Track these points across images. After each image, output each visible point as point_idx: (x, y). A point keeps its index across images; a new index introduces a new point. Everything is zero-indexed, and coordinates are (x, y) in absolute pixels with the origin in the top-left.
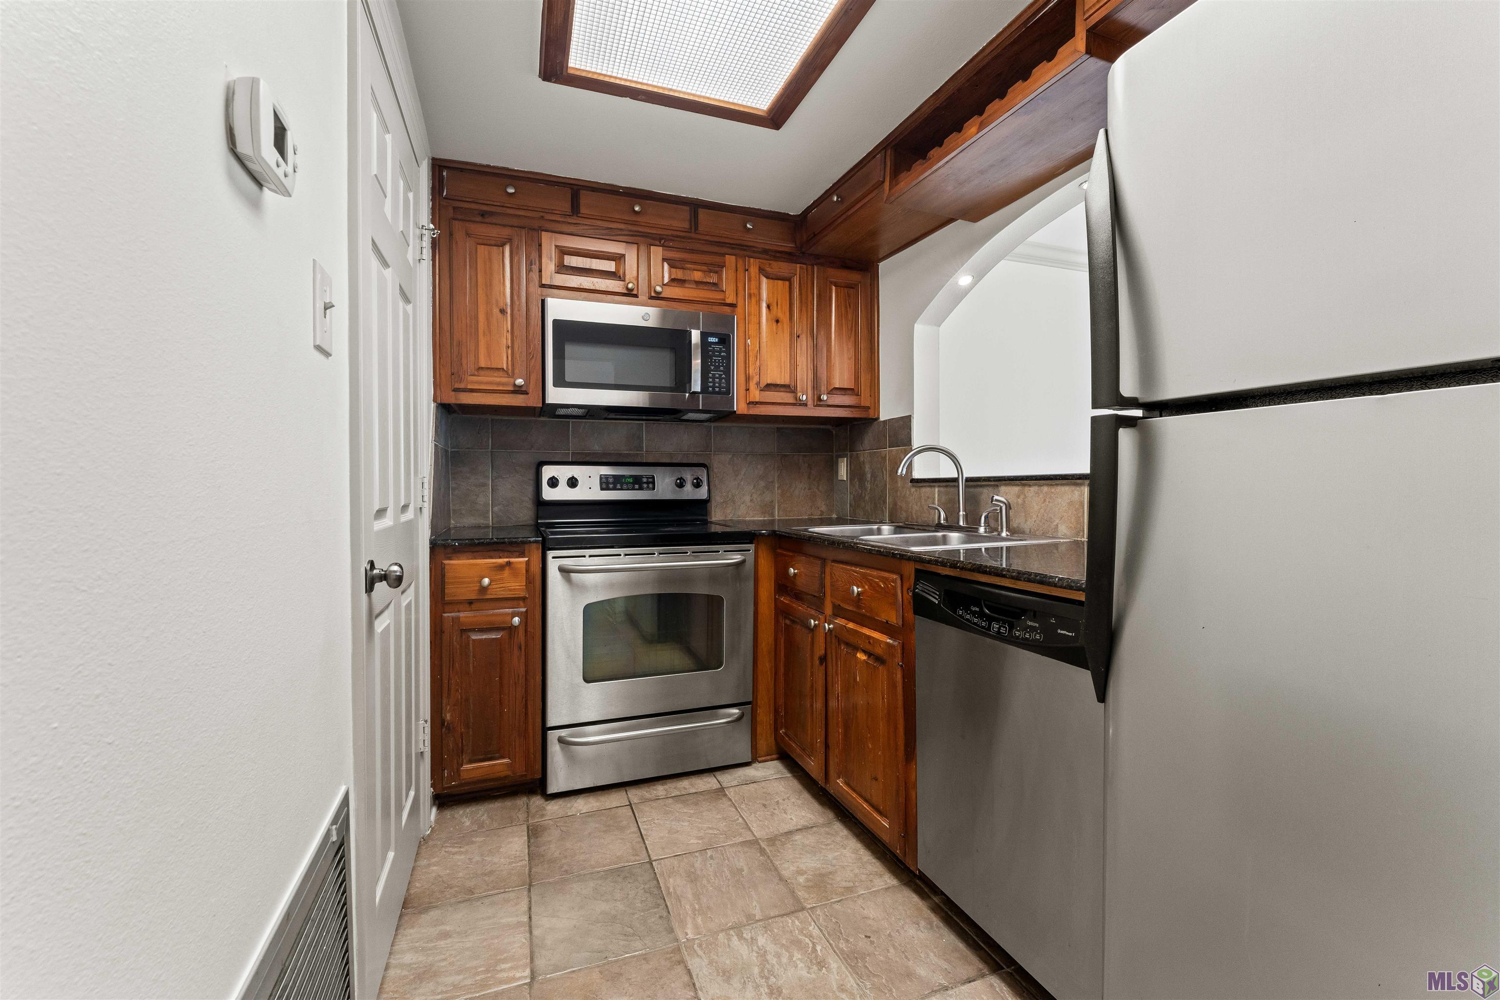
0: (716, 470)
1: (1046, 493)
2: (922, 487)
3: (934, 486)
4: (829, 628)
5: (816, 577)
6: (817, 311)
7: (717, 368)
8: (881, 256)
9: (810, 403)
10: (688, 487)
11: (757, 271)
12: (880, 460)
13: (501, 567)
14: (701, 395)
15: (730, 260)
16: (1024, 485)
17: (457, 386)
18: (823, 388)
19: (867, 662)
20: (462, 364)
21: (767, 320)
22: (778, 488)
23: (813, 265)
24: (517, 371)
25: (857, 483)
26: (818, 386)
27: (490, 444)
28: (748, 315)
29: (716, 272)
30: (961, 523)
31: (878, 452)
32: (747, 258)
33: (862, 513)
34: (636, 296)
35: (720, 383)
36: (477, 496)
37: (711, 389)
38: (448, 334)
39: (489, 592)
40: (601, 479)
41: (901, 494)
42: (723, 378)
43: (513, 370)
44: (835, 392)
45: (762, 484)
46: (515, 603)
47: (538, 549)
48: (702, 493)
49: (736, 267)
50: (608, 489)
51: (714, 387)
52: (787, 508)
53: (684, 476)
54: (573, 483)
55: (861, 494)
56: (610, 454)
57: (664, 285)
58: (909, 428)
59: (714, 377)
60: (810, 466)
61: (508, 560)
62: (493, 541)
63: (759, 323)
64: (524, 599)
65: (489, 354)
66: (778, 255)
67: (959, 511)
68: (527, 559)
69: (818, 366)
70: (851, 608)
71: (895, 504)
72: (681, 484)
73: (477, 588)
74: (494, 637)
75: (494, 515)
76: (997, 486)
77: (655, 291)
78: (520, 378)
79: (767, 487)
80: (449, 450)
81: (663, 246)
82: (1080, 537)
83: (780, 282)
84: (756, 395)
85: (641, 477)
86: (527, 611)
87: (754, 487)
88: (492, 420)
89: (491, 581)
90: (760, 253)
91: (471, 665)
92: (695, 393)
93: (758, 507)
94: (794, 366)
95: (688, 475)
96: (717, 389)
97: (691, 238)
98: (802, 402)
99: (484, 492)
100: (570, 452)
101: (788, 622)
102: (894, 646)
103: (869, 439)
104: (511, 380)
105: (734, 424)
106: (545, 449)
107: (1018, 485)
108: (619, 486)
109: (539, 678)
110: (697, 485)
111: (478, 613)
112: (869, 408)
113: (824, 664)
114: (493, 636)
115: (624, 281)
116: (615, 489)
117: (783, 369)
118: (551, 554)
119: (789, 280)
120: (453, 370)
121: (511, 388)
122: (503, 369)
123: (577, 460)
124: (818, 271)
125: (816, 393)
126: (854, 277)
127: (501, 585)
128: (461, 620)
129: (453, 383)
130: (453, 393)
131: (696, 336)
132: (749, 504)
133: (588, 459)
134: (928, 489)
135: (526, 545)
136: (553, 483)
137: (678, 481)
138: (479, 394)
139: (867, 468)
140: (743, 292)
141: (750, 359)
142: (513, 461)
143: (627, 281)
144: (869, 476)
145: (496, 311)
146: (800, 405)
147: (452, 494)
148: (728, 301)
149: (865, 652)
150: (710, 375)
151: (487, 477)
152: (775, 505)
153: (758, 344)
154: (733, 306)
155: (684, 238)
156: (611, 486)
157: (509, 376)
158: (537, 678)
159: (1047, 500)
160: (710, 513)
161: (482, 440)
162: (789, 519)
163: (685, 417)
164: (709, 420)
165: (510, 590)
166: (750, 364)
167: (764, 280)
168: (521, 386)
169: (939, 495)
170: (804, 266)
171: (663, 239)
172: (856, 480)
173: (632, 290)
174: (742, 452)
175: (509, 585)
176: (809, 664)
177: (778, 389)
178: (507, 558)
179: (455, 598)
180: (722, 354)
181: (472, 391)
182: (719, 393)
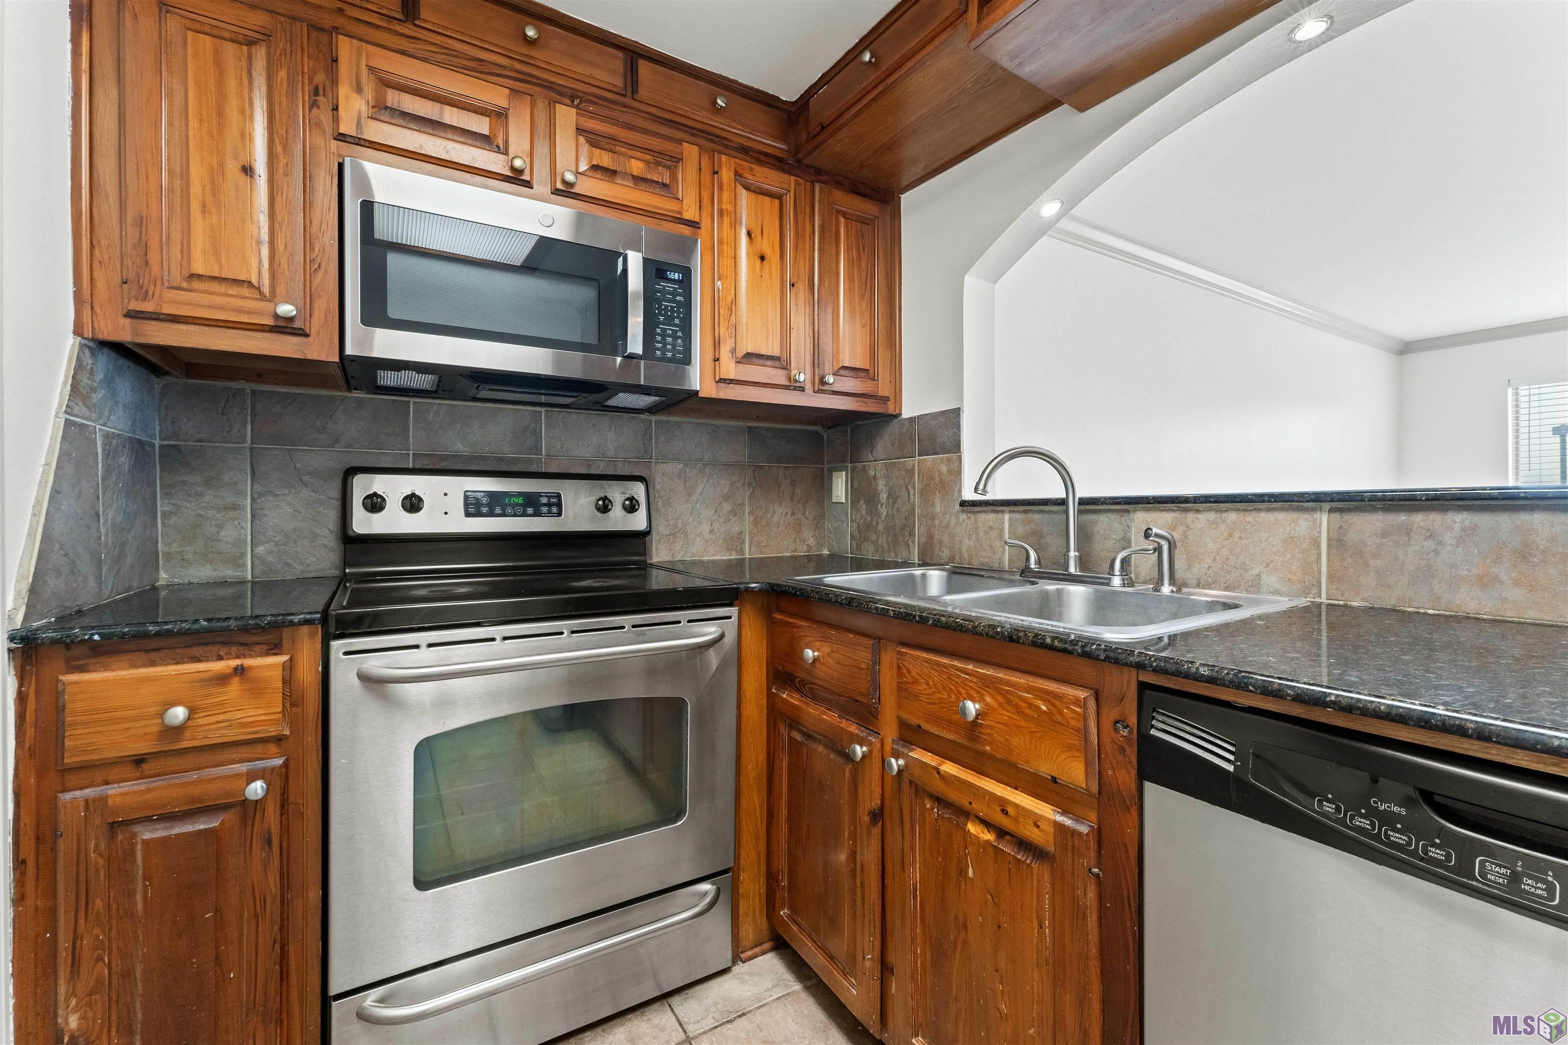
0: (658, 487)
1: (1233, 523)
2: (979, 512)
3: (1003, 512)
4: (899, 766)
5: (862, 669)
6: (820, 250)
7: (669, 321)
8: (905, 182)
9: (808, 387)
10: (617, 511)
11: (733, 176)
12: (904, 473)
13: (222, 679)
14: (642, 362)
15: (691, 152)
16: (1187, 510)
17: (134, 306)
18: (828, 367)
19: (995, 847)
20: (147, 263)
21: (748, 254)
22: (750, 513)
23: (813, 182)
24: (280, 289)
25: (864, 506)
26: (821, 362)
27: (249, 433)
28: (718, 242)
29: (668, 167)
30: (1072, 570)
31: (899, 463)
32: (716, 155)
33: (871, 549)
34: (528, 184)
35: (674, 346)
36: (220, 527)
37: (658, 353)
38: (113, 199)
39: (188, 734)
40: (466, 498)
41: (941, 522)
42: (680, 337)
43: (273, 287)
44: (842, 372)
45: (727, 507)
46: (258, 749)
47: (312, 635)
48: (638, 521)
49: (700, 165)
50: (479, 514)
51: (664, 350)
52: (762, 541)
53: (610, 496)
54: (413, 504)
55: (870, 523)
56: (483, 458)
57: (579, 173)
58: (958, 427)
59: (664, 335)
60: (793, 484)
61: (238, 662)
62: (195, 626)
63: (735, 258)
64: (279, 740)
65: (215, 248)
66: (762, 158)
67: (1068, 550)
68: (285, 658)
69: (821, 331)
70: (952, 737)
71: (931, 537)
72: (604, 506)
73: (157, 729)
74: (202, 827)
75: (256, 561)
76: (1128, 511)
77: (564, 182)
78: (287, 302)
79: (733, 513)
80: (157, 442)
81: (577, 107)
82: (1311, 595)
83: (767, 199)
84: (729, 369)
85: (539, 495)
86: (286, 765)
87: (716, 511)
88: (254, 392)
89: (192, 711)
90: (735, 149)
91: (139, 897)
92: (632, 357)
93: (721, 541)
94: (786, 331)
95: (617, 494)
96: (669, 355)
97: (625, 106)
98: (798, 384)
99: (234, 520)
100: (411, 453)
101: (797, 736)
102: (1080, 834)
103: (883, 445)
104: (269, 306)
105: (687, 419)
106: (362, 447)
107: (1174, 511)
108: (498, 510)
109: (314, 894)
110: (631, 507)
111: (156, 783)
112: (888, 399)
113: (880, 824)
114: (200, 825)
115: (506, 153)
116: (491, 514)
117: (771, 332)
118: (338, 646)
119: (779, 197)
120: (124, 274)
121: (269, 321)
122: (250, 282)
123: (425, 467)
124: (821, 192)
125: (817, 372)
126: (869, 208)
127: (221, 717)
128: (110, 802)
129: (126, 301)
130: (128, 321)
131: (635, 262)
132: (707, 537)
133: (443, 465)
134: (992, 516)
135: (285, 629)
136: (375, 504)
137: (601, 503)
138: (192, 328)
139: (881, 485)
140: (710, 207)
141: (722, 312)
142: (298, 465)
143: (511, 154)
144: (884, 497)
145: (232, 168)
146: (795, 389)
147: (163, 524)
148: (687, 216)
149: (987, 824)
150: (658, 331)
151: (241, 493)
152: (745, 536)
153: (733, 289)
154: (694, 225)
155: (613, 102)
156: (485, 510)
157: (262, 297)
158: (311, 894)
159: (1237, 535)
160: (651, 551)
161: (230, 426)
162: (764, 558)
163: (612, 402)
164: (651, 410)
165: (244, 725)
166: (721, 319)
167: (743, 194)
168: (291, 319)
169: (1010, 525)
170: (801, 181)
171: (577, 97)
172: (862, 502)
173: (520, 172)
174: (697, 460)
175: (239, 715)
176: (846, 818)
177: (762, 362)
178: (237, 657)
179: (95, 757)
180: (678, 298)
181: (174, 319)
182: (672, 360)
